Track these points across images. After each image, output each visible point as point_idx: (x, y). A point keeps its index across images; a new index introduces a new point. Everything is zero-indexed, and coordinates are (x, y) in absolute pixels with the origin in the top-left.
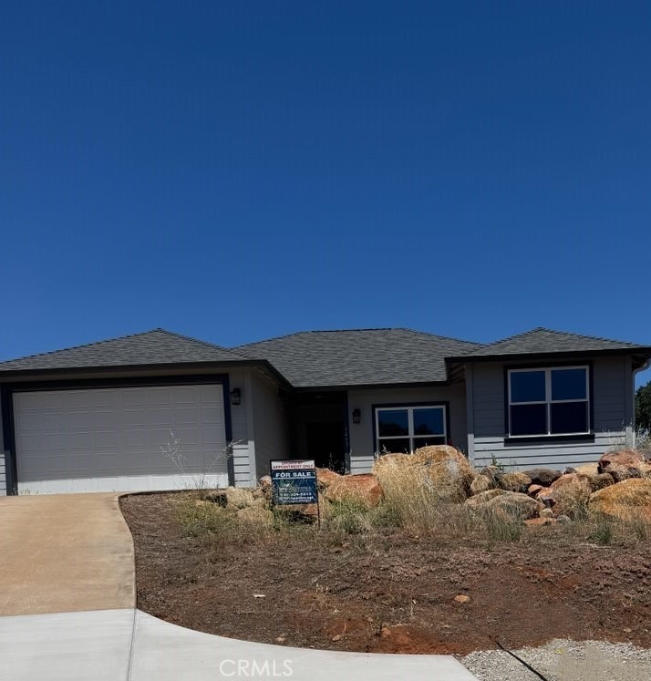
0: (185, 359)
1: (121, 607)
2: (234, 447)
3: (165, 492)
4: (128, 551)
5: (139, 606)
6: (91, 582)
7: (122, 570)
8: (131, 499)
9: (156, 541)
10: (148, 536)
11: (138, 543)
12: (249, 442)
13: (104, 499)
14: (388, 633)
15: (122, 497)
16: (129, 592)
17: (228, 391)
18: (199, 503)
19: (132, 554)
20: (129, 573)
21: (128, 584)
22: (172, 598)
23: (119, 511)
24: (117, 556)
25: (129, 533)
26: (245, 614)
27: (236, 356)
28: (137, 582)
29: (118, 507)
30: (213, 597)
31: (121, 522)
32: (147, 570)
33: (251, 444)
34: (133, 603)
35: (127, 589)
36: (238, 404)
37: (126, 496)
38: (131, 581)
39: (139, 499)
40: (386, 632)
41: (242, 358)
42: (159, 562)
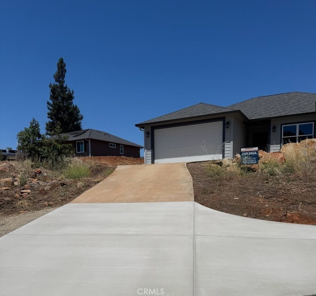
0: (210, 113)
1: (190, 201)
2: (225, 144)
3: (201, 162)
4: (191, 182)
5: (195, 200)
6: (180, 192)
7: (189, 188)
8: (190, 164)
9: (199, 179)
10: (197, 177)
11: (193, 179)
12: (231, 142)
13: (182, 164)
14: (290, 215)
15: (187, 164)
16: (192, 196)
17: (225, 123)
18: (213, 165)
19: (192, 183)
20: (191, 189)
21: (191, 193)
22: (205, 198)
23: (187, 169)
24: (187, 184)
25: (191, 176)
26: (231, 205)
27: (229, 110)
28: (194, 192)
29: (186, 167)
30: (219, 199)
31: (188, 172)
32: (197, 189)
33: (232, 142)
34: (193, 199)
35: (191, 195)
36: (228, 128)
37: (188, 163)
38: (192, 192)
39: (192, 164)
40: (289, 214)
41: (231, 110)
42: (201, 186)
